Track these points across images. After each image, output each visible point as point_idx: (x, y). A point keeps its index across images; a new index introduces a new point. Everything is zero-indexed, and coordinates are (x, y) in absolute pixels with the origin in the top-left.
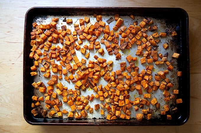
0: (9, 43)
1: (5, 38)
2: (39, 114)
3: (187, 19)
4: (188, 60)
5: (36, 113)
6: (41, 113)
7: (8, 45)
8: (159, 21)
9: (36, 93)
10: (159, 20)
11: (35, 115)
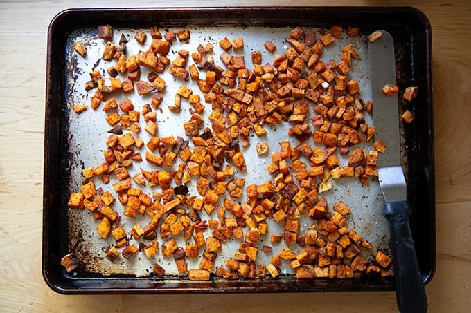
0: (28, 134)
1: (18, 121)
2: (80, 265)
3: (427, 32)
4: (430, 133)
5: (72, 264)
6: (85, 265)
7: (26, 139)
8: (362, 39)
9: (74, 216)
10: (363, 36)
11: (69, 270)
